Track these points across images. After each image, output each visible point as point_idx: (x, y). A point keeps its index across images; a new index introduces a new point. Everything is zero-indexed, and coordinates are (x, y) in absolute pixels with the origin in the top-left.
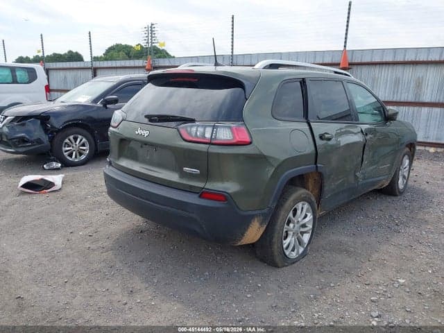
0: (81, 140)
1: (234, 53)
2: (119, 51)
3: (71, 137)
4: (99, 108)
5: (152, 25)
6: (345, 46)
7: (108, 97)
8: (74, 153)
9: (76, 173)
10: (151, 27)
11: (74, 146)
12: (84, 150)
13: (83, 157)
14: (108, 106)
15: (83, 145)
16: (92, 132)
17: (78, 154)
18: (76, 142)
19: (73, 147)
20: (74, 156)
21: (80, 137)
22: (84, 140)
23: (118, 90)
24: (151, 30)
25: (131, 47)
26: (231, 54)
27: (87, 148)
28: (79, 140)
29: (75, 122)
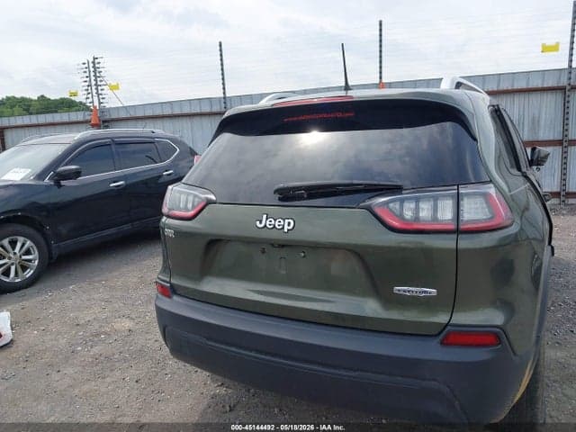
0: (23, 245)
1: (227, 95)
2: (12, 107)
3: (6, 242)
4: (48, 187)
5: (95, 59)
6: (381, 78)
7: (62, 168)
8: (13, 268)
9: (26, 304)
10: (93, 63)
11: (12, 255)
12: (30, 261)
13: (29, 273)
14: (63, 183)
15: (28, 252)
16: (40, 228)
17: (20, 270)
18: (14, 248)
19: (10, 258)
20: (12, 274)
21: (21, 240)
22: (29, 243)
23: (76, 156)
24: (94, 67)
25: (31, 100)
26: (222, 95)
27: (34, 256)
28: (19, 245)
29: (11, 215)
